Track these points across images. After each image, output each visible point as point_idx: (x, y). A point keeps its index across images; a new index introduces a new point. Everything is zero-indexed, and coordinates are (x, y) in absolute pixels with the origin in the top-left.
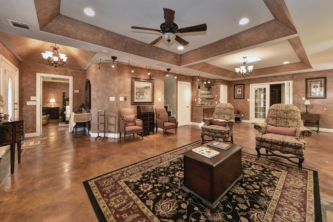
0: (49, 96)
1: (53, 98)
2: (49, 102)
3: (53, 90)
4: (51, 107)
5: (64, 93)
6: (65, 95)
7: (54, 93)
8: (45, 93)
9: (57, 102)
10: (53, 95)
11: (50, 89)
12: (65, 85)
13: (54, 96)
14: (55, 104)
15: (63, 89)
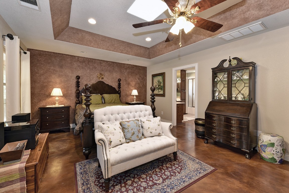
0: (50, 82)
1: (57, 86)
2: (49, 96)
3: (57, 71)
4: (54, 106)
5: (78, 78)
6: (79, 80)
7: (60, 76)
8: (43, 75)
9: (65, 96)
10: (58, 80)
11: (52, 68)
12: (80, 62)
13: (60, 83)
14: (62, 99)
15: (76, 69)
